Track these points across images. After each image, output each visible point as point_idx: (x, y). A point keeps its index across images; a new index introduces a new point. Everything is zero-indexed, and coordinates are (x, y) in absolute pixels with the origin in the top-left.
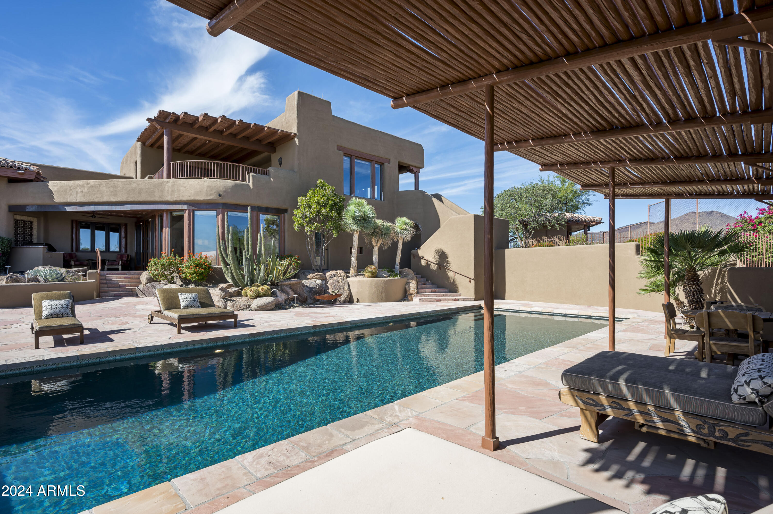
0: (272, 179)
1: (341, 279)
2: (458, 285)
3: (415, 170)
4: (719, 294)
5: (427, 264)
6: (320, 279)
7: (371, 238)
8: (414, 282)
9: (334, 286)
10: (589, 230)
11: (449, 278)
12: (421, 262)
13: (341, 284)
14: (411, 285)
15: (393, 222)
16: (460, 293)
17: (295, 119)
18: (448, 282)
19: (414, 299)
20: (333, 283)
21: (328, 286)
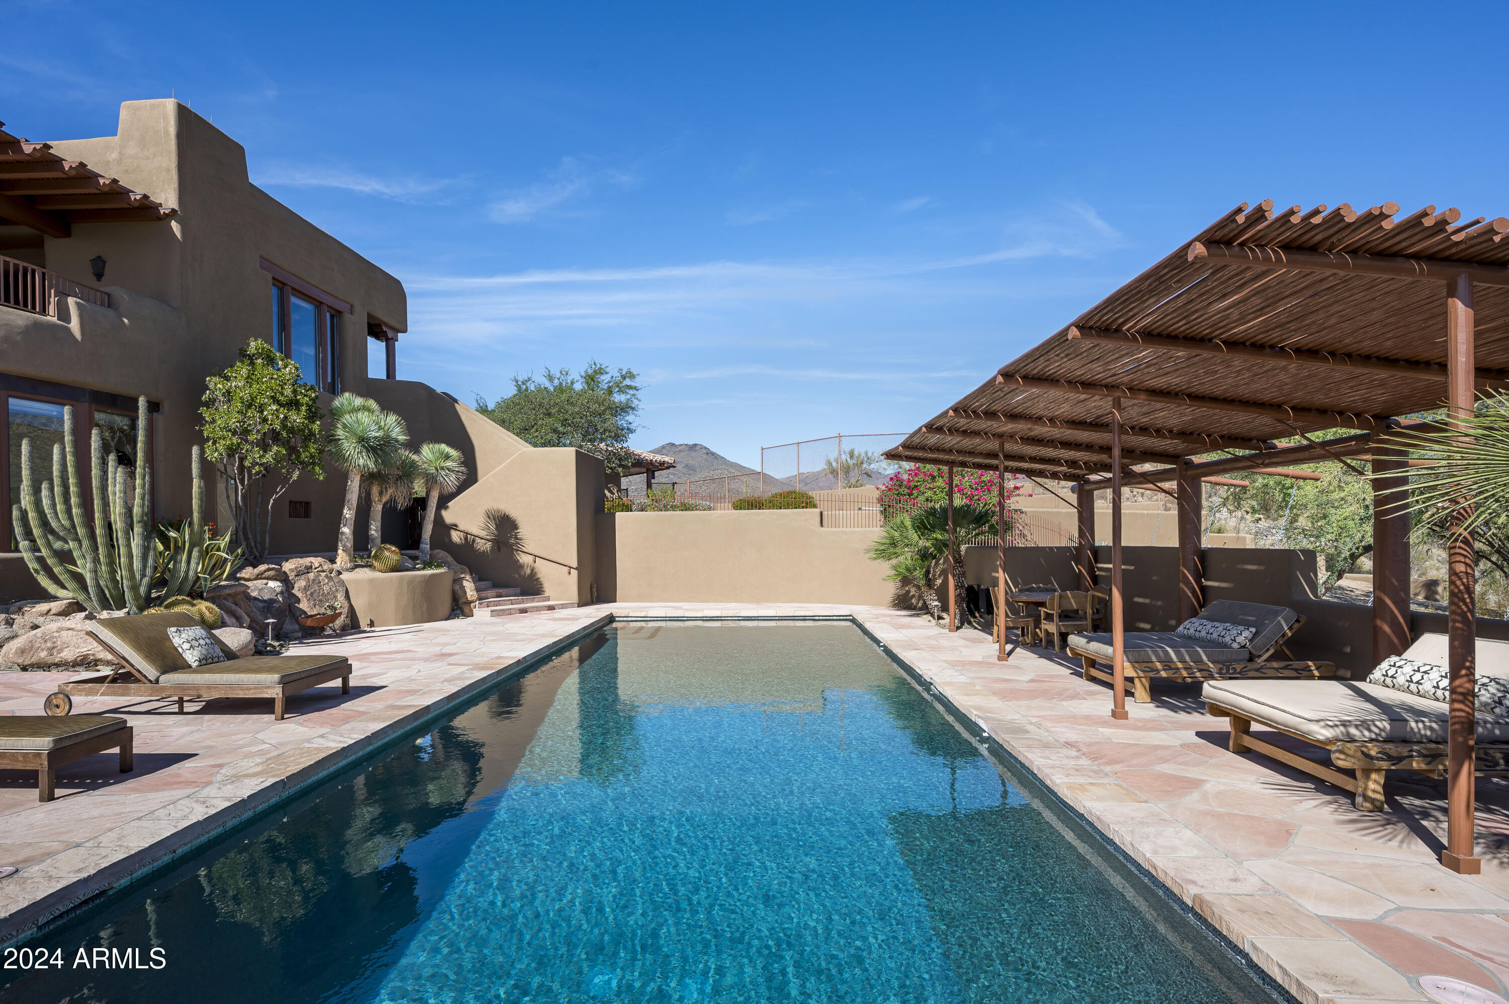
0: (126, 321)
1: (326, 576)
2: (541, 580)
3: (390, 334)
4: (940, 576)
5: (466, 539)
6: (276, 580)
7: (372, 483)
8: (468, 577)
9: (312, 594)
10: (654, 478)
11: (521, 566)
12: (449, 536)
13: (326, 588)
14: (465, 583)
15: (417, 451)
16: (546, 594)
17: (168, 170)
18: (520, 575)
19: (475, 611)
20: (306, 589)
21: (294, 596)
